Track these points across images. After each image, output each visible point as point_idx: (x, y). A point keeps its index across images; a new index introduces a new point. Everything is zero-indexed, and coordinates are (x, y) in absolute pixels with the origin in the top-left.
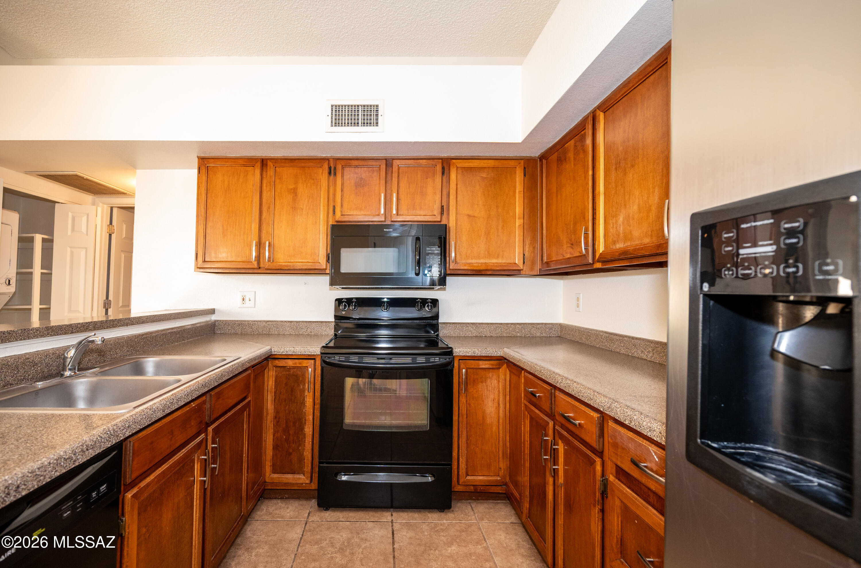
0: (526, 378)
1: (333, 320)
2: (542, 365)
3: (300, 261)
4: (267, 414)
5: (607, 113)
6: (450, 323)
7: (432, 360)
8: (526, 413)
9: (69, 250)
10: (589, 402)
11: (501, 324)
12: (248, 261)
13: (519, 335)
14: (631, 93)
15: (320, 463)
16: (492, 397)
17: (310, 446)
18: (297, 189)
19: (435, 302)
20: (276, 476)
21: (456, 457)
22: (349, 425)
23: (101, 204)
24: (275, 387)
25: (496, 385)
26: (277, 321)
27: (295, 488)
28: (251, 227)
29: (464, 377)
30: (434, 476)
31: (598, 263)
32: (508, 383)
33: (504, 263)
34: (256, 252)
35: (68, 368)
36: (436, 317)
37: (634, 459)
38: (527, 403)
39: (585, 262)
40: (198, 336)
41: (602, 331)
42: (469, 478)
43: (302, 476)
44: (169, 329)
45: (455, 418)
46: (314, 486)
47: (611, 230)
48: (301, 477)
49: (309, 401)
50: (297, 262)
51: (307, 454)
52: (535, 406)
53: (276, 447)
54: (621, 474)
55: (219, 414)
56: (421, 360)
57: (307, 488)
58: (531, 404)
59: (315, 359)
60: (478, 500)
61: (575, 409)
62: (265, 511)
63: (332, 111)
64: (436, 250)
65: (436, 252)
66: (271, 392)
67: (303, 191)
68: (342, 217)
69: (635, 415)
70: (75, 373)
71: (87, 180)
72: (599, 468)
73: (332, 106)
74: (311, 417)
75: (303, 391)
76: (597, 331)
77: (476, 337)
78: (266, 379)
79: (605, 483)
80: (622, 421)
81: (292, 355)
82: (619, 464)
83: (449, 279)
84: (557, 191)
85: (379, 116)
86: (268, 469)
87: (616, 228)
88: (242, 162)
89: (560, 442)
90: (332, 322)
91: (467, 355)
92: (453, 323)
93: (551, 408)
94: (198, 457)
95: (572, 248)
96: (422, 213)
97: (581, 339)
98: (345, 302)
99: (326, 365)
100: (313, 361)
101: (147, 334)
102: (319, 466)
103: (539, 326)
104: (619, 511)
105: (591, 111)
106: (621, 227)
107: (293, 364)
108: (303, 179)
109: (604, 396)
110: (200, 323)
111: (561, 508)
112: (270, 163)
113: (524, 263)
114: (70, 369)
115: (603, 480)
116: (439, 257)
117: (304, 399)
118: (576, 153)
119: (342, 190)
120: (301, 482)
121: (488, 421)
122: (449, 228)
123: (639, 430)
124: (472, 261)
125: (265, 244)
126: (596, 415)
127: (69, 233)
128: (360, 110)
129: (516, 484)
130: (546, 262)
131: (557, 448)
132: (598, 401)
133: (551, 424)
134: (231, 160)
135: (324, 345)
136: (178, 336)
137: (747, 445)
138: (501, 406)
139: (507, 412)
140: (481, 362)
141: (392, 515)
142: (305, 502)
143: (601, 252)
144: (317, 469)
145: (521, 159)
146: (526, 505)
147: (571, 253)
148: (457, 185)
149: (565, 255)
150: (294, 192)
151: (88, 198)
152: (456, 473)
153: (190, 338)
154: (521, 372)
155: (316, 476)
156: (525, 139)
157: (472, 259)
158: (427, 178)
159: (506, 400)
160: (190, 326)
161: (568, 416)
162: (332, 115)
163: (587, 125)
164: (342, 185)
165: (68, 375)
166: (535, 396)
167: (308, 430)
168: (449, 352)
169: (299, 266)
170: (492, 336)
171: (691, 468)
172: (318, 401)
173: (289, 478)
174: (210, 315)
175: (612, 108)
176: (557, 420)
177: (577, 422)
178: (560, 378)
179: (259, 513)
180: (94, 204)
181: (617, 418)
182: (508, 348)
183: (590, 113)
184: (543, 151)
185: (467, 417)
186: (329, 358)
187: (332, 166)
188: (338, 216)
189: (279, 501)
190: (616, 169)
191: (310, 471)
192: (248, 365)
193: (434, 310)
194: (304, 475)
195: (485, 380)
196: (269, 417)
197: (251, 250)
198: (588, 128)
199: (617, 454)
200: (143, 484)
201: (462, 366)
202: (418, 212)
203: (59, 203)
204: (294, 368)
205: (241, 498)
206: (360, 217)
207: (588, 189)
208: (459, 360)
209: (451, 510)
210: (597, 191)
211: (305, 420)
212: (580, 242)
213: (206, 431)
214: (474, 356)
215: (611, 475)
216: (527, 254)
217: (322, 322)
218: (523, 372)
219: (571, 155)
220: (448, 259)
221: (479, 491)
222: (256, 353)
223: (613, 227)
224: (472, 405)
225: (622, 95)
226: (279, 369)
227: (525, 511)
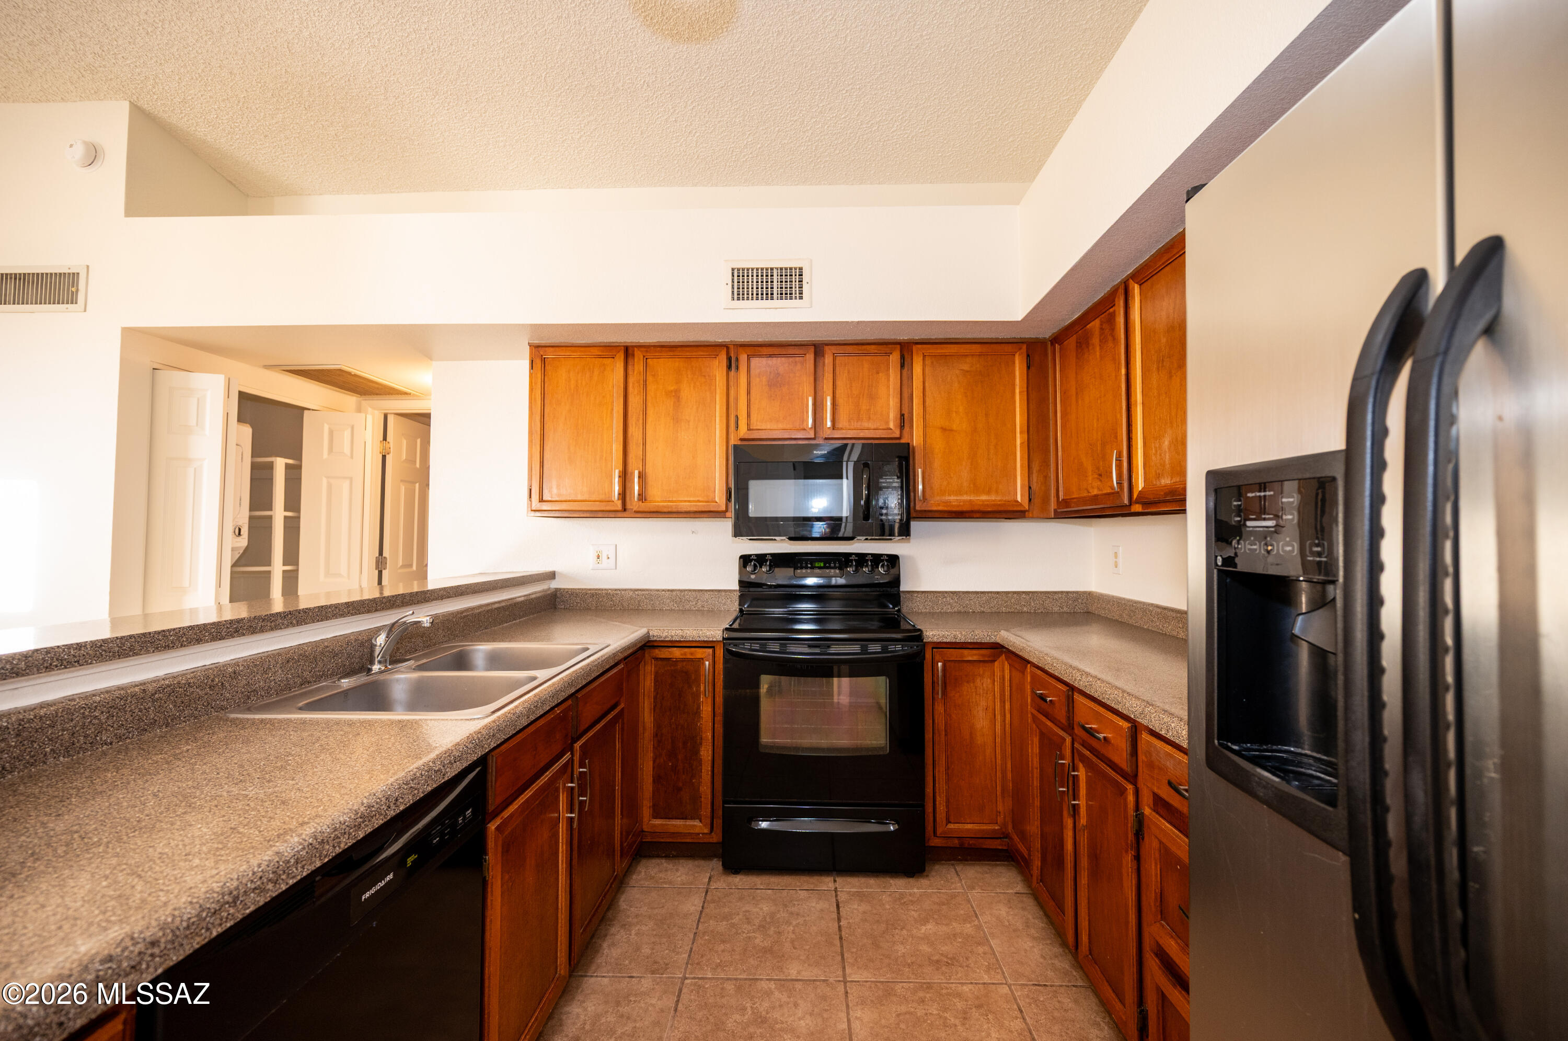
0: (1033, 676)
1: (737, 587)
2: (1055, 655)
3: (686, 499)
4: (644, 729)
5: (1142, 286)
6: (918, 592)
7: (891, 648)
8: (1034, 726)
9: (325, 481)
10: (1116, 707)
11: (998, 593)
12: (607, 499)
13: (1025, 609)
14: (1176, 262)
15: (724, 802)
16: (983, 704)
17: (709, 777)
18: (680, 391)
19: (893, 560)
20: (658, 822)
21: (931, 795)
22: (766, 746)
23: (370, 410)
24: (655, 689)
25: (990, 686)
26: (651, 590)
27: (688, 840)
28: (612, 449)
29: (940, 674)
30: (898, 823)
31: (1137, 505)
32: (1007, 683)
33: (1000, 501)
34: (619, 486)
35: (376, 660)
36: (896, 582)
37: (1173, 781)
38: (1035, 712)
39: (1118, 503)
40: (533, 614)
41: (1152, 604)
42: (951, 826)
43: (697, 823)
44: (496, 603)
45: (928, 736)
46: (716, 838)
47: (1154, 458)
48: (695, 823)
49: (706, 710)
50: (681, 501)
51: (705, 789)
52: (1047, 715)
53: (657, 779)
54: (1160, 804)
55: (587, 726)
56: (875, 648)
57: (705, 841)
58: (1041, 713)
59: (713, 647)
60: (966, 860)
61: (1098, 717)
62: (643, 873)
63: (733, 276)
64: (896, 482)
65: (895, 485)
66: (649, 697)
67: (688, 393)
68: (748, 432)
69: (1173, 722)
70: (386, 667)
71: (355, 375)
72: (1131, 798)
73: (733, 270)
74: (709, 735)
75: (697, 695)
76: (1144, 603)
77: (959, 612)
78: (641, 677)
79: (1140, 819)
80: (1158, 731)
81: (680, 641)
82: (1156, 790)
83: (915, 525)
84: (1077, 393)
85: (804, 283)
86: (646, 812)
87: (1161, 455)
88: (596, 352)
89: (1081, 765)
90: (734, 591)
91: (945, 640)
92: (923, 592)
93: (1069, 717)
94: (564, 786)
95: (1101, 481)
96: (871, 425)
97: (1121, 615)
98: (755, 560)
99: (731, 657)
100: (710, 651)
101: (467, 610)
102: (723, 806)
103: (1056, 597)
104: (1157, 855)
105: (1122, 280)
106: (1167, 455)
107: (681, 655)
108: (689, 376)
109: (1137, 698)
110: (535, 593)
111: (1084, 862)
112: (639, 352)
113: (1030, 500)
114: (380, 662)
115: (1136, 815)
116: (899, 493)
117: (699, 707)
118: (1103, 341)
119: (749, 393)
120: (697, 831)
121: (979, 740)
122: (914, 448)
123: (1177, 742)
124: (950, 498)
125: (633, 474)
126: (1125, 725)
127: (325, 455)
128: (775, 274)
129: (1023, 836)
130: (1063, 500)
131: (1077, 775)
132: (1127, 705)
133: (1068, 740)
134: (580, 348)
135: (728, 626)
136: (507, 613)
137: (1275, 747)
138: (998, 717)
139: (1008, 726)
140: (966, 652)
141: (835, 881)
142: (703, 862)
143: (1140, 489)
144: (720, 813)
145: (1023, 343)
146: (1037, 863)
147: (1099, 489)
148: (924, 383)
149: (1091, 491)
150: (676, 395)
151: (350, 400)
152: (932, 819)
153: (523, 616)
154: (1026, 667)
155: (718, 822)
156: (1026, 316)
157: (950, 495)
158: (878, 373)
159: (1005, 709)
160: (522, 599)
161: (1091, 728)
162: (733, 282)
163: (1116, 299)
164: (749, 384)
165: (377, 670)
166: (1046, 701)
167: (706, 753)
168: (916, 636)
169: (685, 506)
170: (983, 612)
171: (1213, 775)
172: (720, 710)
173: (678, 824)
174: (548, 582)
175: (1151, 280)
176: (1076, 735)
177: (1101, 736)
178: (1078, 674)
179: (634, 877)
180: (359, 410)
181: (1151, 727)
182: (1007, 630)
183: (1120, 282)
184: (1055, 331)
185: (946, 735)
186: (735, 645)
187: (732, 355)
188: (743, 431)
189: (663, 861)
190: (1158, 369)
191: (709, 814)
192: (622, 656)
193: (893, 571)
194: (701, 821)
195: (973, 679)
196: (646, 735)
197: (611, 483)
198: (1119, 304)
199: (1153, 777)
200: (506, 814)
201: (937, 657)
202: (866, 425)
203: (309, 409)
204: (683, 661)
205: (614, 851)
206: (776, 432)
207: (1121, 395)
208: (933, 648)
209: (925, 874)
210: (1133, 400)
211: (701, 739)
212: (1111, 473)
213: (571, 749)
214: (956, 643)
215: (1146, 807)
216: (1034, 487)
217: (719, 591)
218: (1029, 665)
219: (1096, 340)
220: (912, 494)
221: (966, 845)
222: (629, 638)
223: (1156, 454)
224: (954, 716)
225: (1163, 264)
226: (660, 662)
227: (1036, 871)
